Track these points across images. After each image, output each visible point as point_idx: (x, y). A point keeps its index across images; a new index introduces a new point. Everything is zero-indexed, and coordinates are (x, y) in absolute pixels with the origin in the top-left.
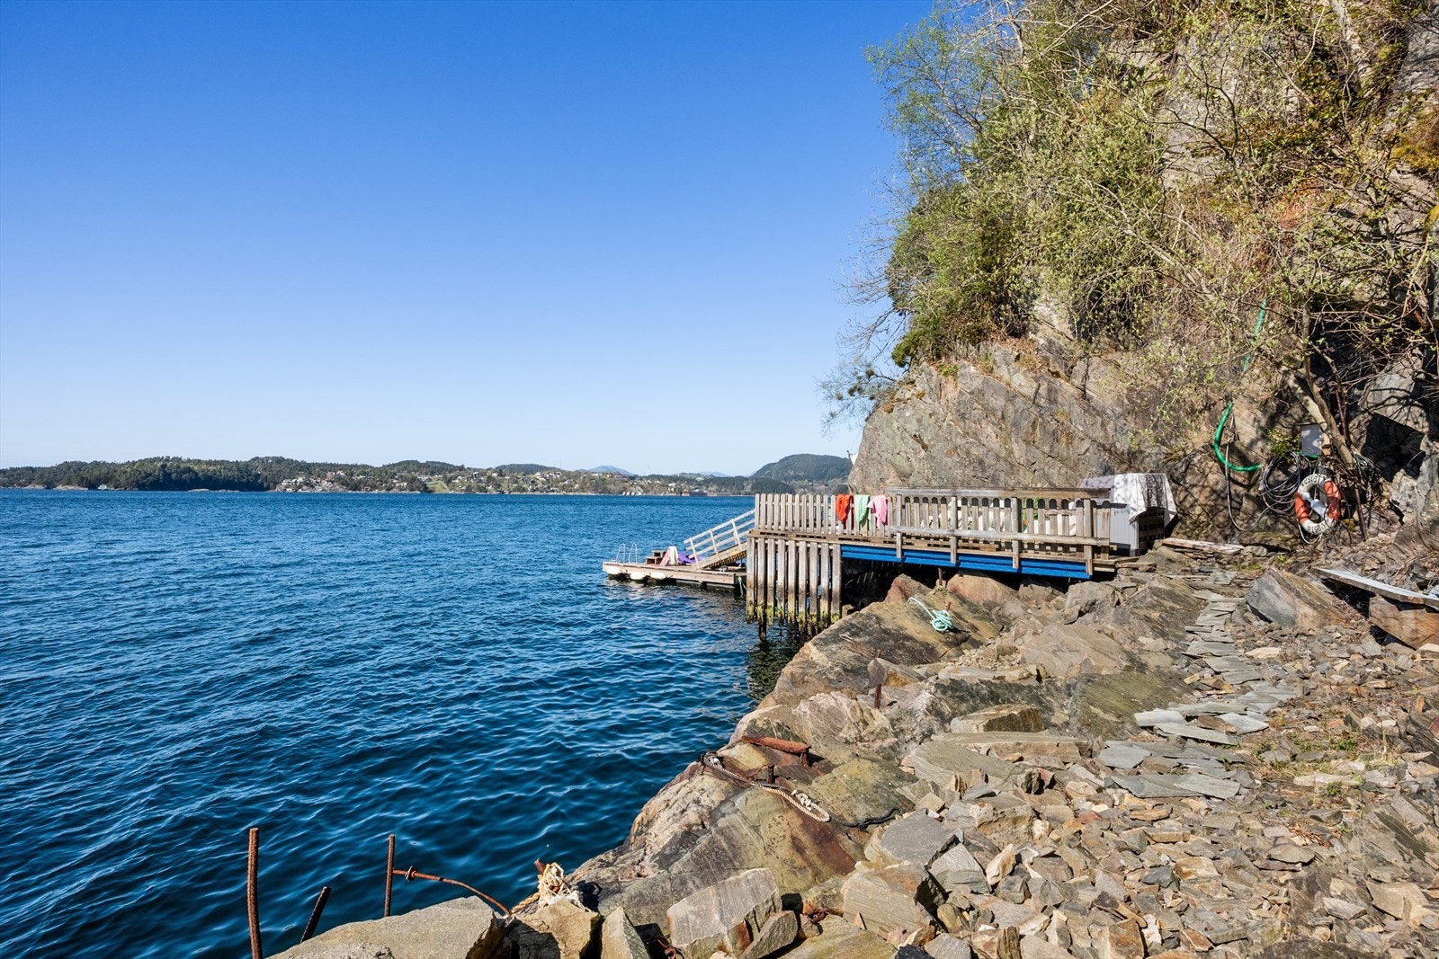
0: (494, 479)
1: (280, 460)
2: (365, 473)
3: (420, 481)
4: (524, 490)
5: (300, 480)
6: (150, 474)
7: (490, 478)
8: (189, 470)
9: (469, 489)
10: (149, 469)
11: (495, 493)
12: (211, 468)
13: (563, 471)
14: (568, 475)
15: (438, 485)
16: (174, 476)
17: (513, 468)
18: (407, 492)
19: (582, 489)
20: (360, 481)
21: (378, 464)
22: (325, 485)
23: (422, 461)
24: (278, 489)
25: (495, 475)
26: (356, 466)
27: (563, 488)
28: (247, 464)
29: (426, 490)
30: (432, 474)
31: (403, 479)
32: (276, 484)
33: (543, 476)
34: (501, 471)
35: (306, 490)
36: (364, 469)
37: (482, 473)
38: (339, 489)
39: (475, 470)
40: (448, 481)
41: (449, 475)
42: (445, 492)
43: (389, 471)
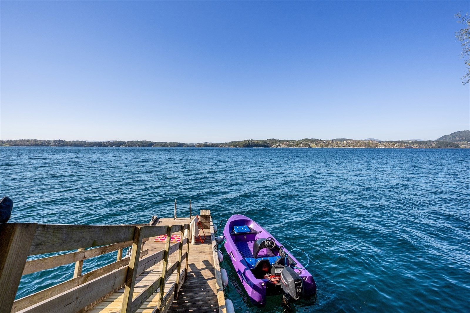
0: (330, 143)
1: (273, 140)
2: (293, 142)
3: (308, 144)
4: (340, 146)
5: (278, 144)
6: (246, 144)
7: (329, 143)
8: (254, 142)
9: (322, 146)
10: (246, 142)
11: (330, 147)
12: (258, 142)
13: (353, 140)
14: (355, 141)
15: (313, 145)
16: (250, 144)
17: (337, 140)
18: (304, 147)
19: (360, 146)
20: (292, 145)
21: (297, 140)
22: (283, 146)
23: (310, 139)
24: (272, 147)
25: (331, 142)
26: (291, 141)
27: (354, 146)
28: (266, 141)
29: (310, 147)
30: (312, 142)
31: (303, 144)
32: (272, 145)
33: (346, 142)
34: (332, 141)
35: (279, 147)
36: (294, 141)
37: (327, 141)
38: (287, 147)
39: (325, 141)
40: (316, 144)
41: (317, 142)
42: (315, 147)
43: (300, 142)
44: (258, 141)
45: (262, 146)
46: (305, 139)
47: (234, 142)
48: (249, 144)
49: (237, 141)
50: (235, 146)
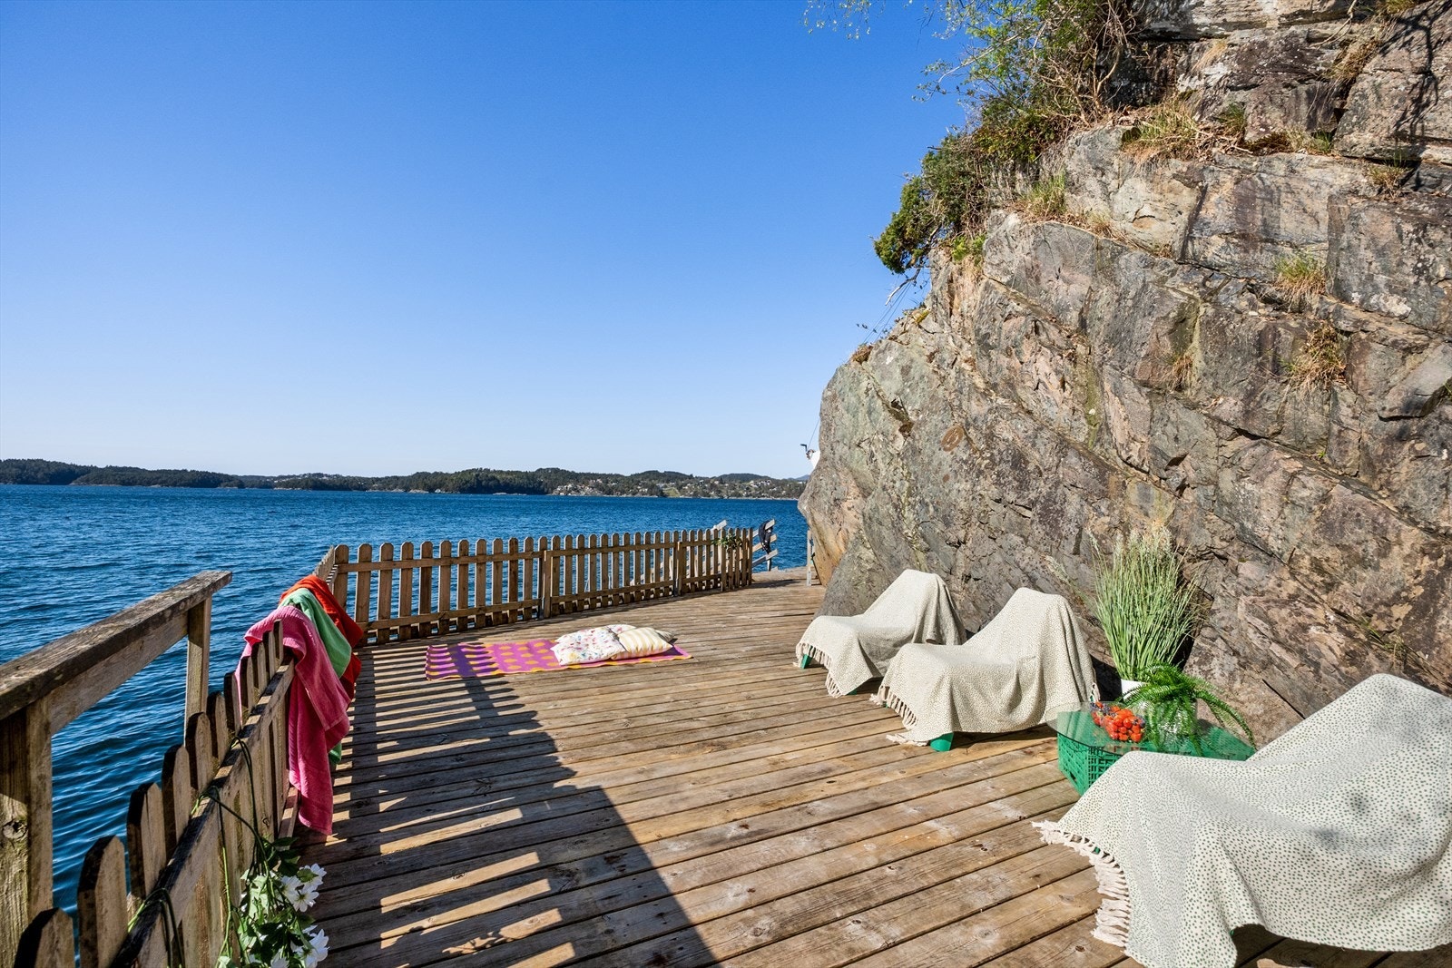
0: (716, 486)
1: (556, 471)
2: (616, 481)
3: (658, 487)
4: (740, 495)
5: (570, 486)
6: (467, 482)
7: (713, 486)
8: (494, 478)
9: (696, 494)
10: (467, 477)
11: (716, 497)
12: (509, 477)
13: (772, 480)
14: (776, 482)
15: (671, 491)
16: (483, 483)
17: (732, 477)
18: (648, 496)
19: (788, 495)
20: (613, 487)
21: (627, 474)
22: (587, 491)
23: (662, 471)
24: (554, 493)
25: (717, 483)
26: (610, 475)
27: (773, 494)
28: (533, 474)
29: (662, 495)
30: (668, 482)
31: (645, 486)
32: (553, 489)
33: (755, 484)
34: (722, 479)
35: (574, 494)
36: (617, 478)
37: (707, 480)
38: (598, 493)
39: (701, 478)
40: (680, 488)
41: (681, 483)
42: (676, 496)
43: (635, 479)
44: (508, 473)
45: (521, 489)
46: (649, 472)
47: (426, 475)
48: (479, 482)
49: (436, 473)
50: (431, 490)
